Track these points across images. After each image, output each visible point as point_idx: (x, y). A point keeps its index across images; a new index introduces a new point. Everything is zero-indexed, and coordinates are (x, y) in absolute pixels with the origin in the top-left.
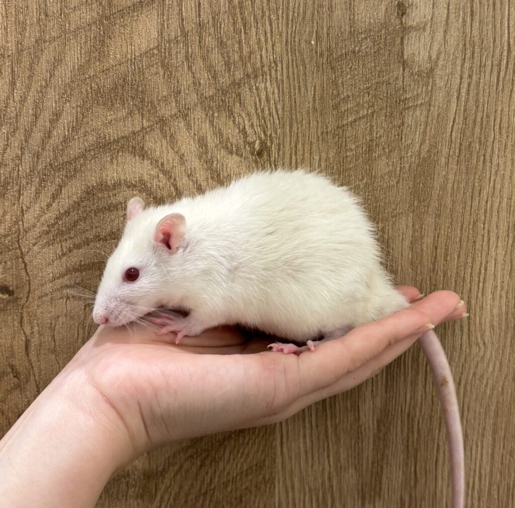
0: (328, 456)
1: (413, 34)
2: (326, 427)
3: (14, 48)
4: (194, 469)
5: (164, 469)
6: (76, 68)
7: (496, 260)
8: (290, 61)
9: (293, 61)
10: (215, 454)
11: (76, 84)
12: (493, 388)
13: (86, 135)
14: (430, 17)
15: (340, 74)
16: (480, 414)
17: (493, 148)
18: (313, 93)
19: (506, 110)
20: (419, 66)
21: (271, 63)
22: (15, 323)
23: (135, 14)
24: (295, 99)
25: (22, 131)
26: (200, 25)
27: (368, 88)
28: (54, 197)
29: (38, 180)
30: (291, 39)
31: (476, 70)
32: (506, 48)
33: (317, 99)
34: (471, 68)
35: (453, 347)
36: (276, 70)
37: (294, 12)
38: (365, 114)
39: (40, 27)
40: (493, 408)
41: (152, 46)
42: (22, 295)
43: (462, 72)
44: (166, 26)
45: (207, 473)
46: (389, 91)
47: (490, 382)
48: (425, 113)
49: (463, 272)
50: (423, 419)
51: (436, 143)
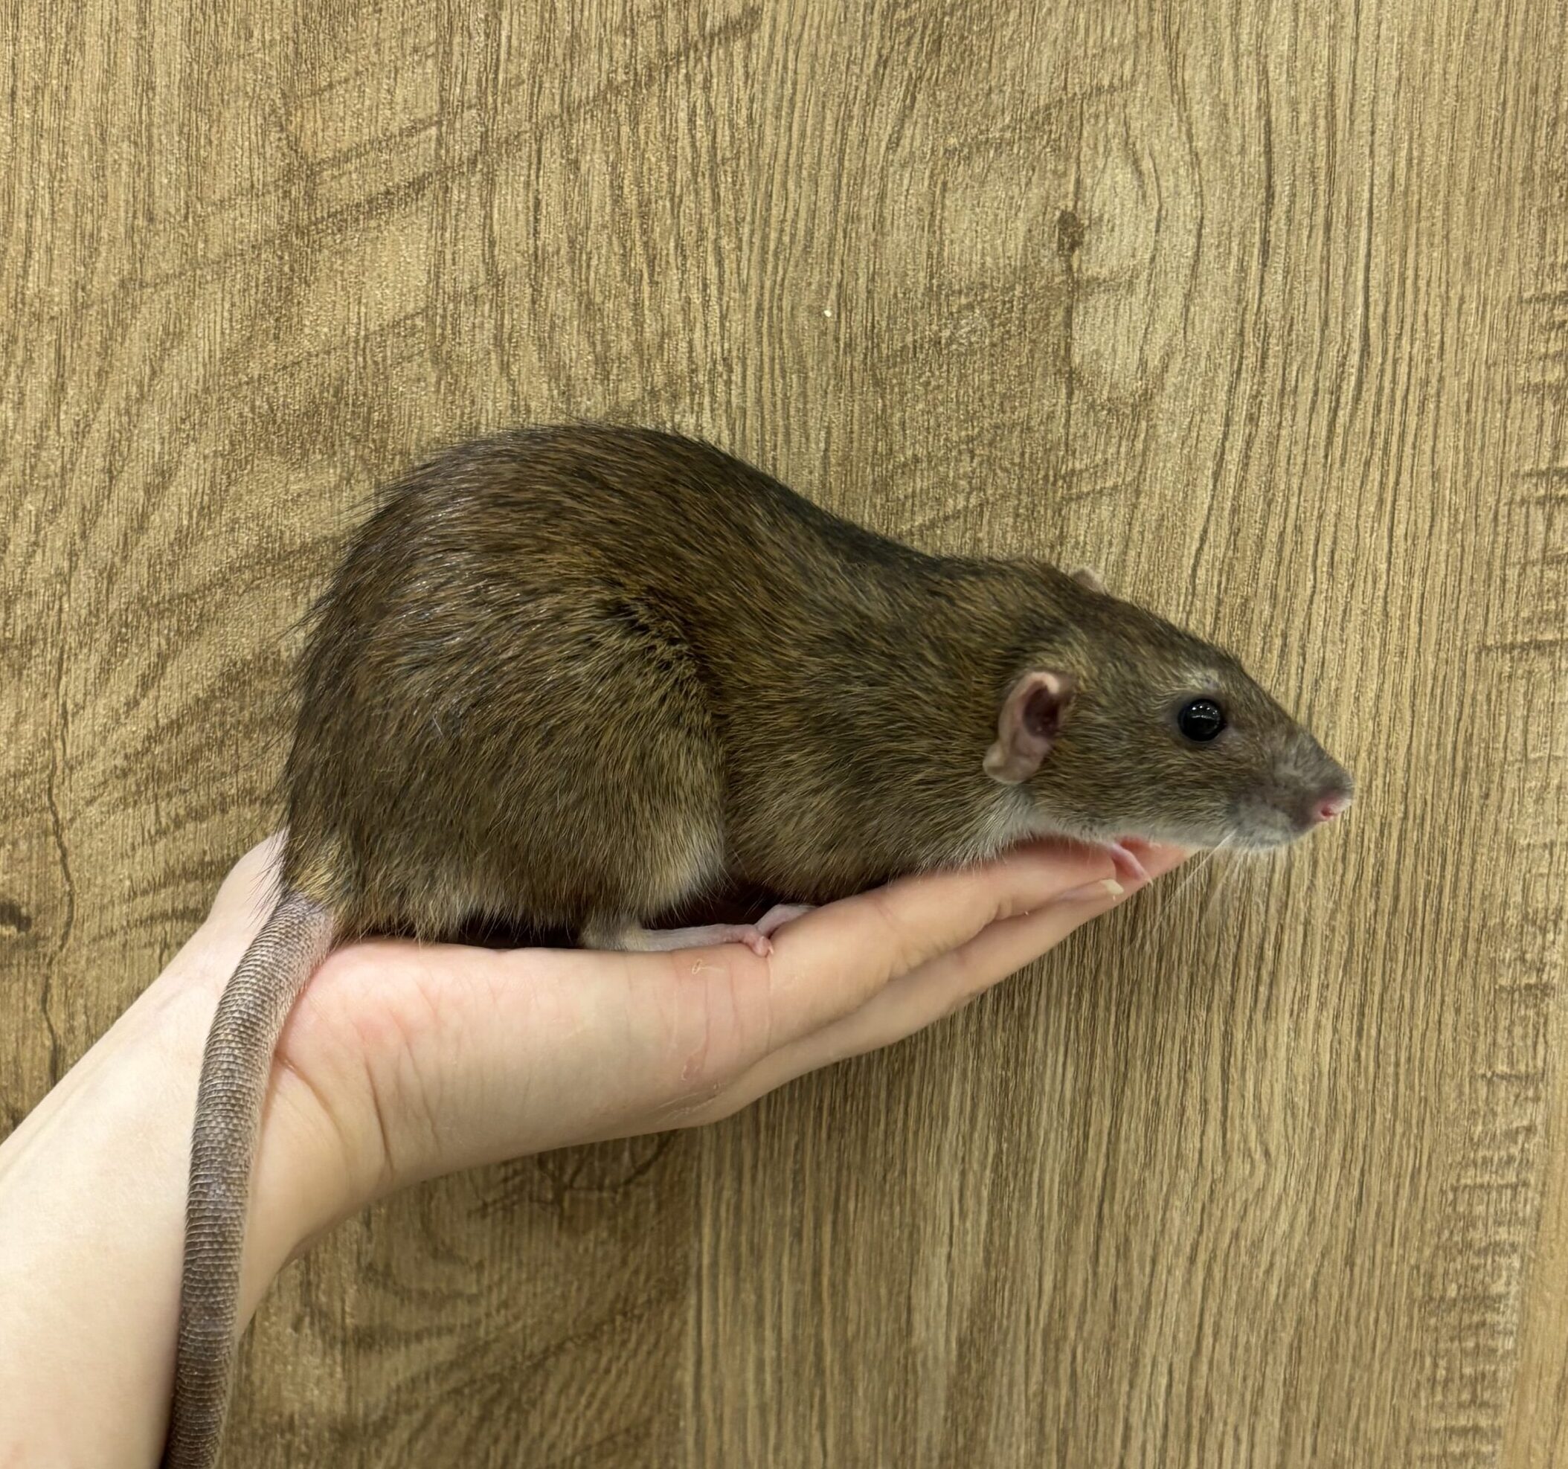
0: (822, 1427)
1: (1100, 300)
2: (819, 1345)
3: (66, 298)
4: (463, 1427)
5: (384, 1419)
6: (218, 355)
7: (1307, 923)
8: (766, 360)
9: (772, 359)
10: (521, 1389)
11: (215, 396)
12: (1289, 1281)
13: (233, 530)
14: (1148, 256)
15: (896, 398)
16: (1247, 1349)
17: (1309, 616)
18: (822, 445)
19: (1350, 513)
20: (1113, 386)
21: (715, 363)
22: (29, 1000)
23: (373, 223)
24: (774, 459)
25: (74, 509)
26: (537, 259)
27: (970, 439)
28: (146, 683)
29: (107, 636)
30: (771, 301)
31: (1271, 404)
32: (1356, 345)
33: (833, 461)
34: (1256, 396)
35: (1179, 1155)
36: (728, 383)
37: (782, 231)
38: (960, 507)
39: (134, 246)
40: (1286, 1336)
41: (410, 308)
42: (51, 928)
43: (1231, 407)
44: (449, 257)
45: (496, 1440)
46: (1028, 450)
47: (1280, 1261)
48: (1122, 511)
49: (1214, 953)
50: (1086, 1349)
51: (1151, 595)
